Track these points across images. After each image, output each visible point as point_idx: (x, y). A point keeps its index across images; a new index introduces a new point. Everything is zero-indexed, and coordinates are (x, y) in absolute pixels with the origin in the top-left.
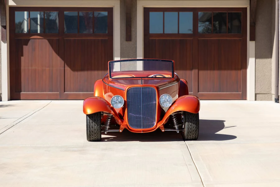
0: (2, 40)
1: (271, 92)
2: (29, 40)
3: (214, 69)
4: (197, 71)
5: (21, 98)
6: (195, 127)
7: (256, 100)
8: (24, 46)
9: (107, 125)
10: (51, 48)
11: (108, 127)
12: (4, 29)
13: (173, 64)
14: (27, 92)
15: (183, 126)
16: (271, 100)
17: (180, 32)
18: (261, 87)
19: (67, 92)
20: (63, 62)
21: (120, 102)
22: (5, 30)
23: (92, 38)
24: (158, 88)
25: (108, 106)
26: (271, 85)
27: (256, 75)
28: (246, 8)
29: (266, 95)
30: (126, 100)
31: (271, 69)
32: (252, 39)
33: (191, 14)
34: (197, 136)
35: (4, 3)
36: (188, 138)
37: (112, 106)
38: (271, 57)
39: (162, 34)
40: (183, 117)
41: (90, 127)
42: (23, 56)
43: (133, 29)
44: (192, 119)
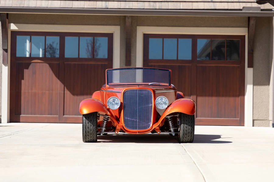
0: (4, 63)
1: (269, 119)
2: (30, 64)
3: (212, 96)
4: (195, 97)
5: (21, 121)
6: (190, 130)
7: (253, 126)
8: (25, 70)
9: (103, 127)
10: (51, 72)
11: (104, 129)
12: (5, 52)
13: (170, 72)
14: (26, 114)
15: (179, 128)
16: (269, 126)
17: (179, 58)
18: (259, 114)
19: (66, 115)
20: (63, 86)
21: (116, 104)
22: (7, 53)
23: (92, 63)
24: (154, 91)
25: (104, 107)
26: (268, 111)
27: (254, 102)
28: (244, 36)
29: (264, 122)
30: (122, 102)
31: (269, 96)
32: (251, 65)
33: (190, 40)
34: (192, 139)
35: (6, 27)
36: (183, 140)
37: (108, 107)
38: (269, 84)
39: (161, 60)
40: (178, 120)
41: (86, 128)
42: (23, 79)
43: (132, 55)
44: (188, 121)
